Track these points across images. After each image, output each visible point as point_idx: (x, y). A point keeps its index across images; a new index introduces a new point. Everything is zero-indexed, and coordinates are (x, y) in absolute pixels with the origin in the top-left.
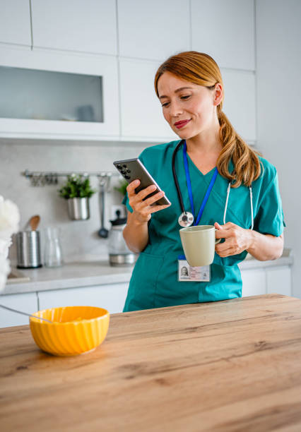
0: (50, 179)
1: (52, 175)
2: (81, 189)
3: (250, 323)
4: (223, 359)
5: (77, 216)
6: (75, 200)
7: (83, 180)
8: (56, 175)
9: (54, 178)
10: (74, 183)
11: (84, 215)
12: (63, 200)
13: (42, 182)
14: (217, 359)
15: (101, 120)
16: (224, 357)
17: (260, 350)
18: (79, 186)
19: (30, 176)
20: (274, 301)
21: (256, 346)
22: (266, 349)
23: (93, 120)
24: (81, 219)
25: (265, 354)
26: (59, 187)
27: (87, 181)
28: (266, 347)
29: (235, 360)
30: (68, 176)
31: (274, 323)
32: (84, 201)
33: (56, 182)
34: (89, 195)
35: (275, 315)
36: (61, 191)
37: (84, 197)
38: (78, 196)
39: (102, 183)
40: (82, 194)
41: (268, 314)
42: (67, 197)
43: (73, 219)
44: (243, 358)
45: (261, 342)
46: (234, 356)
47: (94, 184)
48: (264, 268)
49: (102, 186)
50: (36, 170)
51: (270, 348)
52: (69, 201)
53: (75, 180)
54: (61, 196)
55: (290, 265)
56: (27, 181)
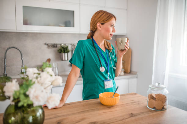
0: (54, 46)
1: (55, 44)
2: (65, 50)
3: (127, 106)
4: (121, 120)
5: (64, 59)
6: (63, 54)
7: (66, 46)
8: (56, 44)
9: (56, 45)
10: (63, 48)
11: (66, 59)
12: (59, 53)
13: (51, 47)
14: (119, 120)
15: (74, 26)
16: (121, 119)
17: (131, 117)
18: (65, 49)
19: (47, 45)
20: (134, 96)
21: (130, 115)
22: (133, 116)
23: (70, 26)
24: (65, 60)
25: (133, 118)
26: (57, 49)
27: (67, 47)
28: (133, 115)
29: (124, 120)
30: (61, 45)
31: (135, 105)
32: (66, 54)
33: (56, 47)
34: (68, 52)
35: (135, 102)
36: (58, 50)
37: (66, 53)
38: (65, 52)
39: (72, 47)
40: (66, 52)
41: (132, 102)
42: (60, 53)
43: (62, 60)
44: (126, 120)
45: (131, 114)
46: (124, 119)
47: (70, 48)
48: (128, 79)
49: (72, 48)
50: (49, 43)
51: (134, 116)
52: (61, 54)
53: (63, 46)
54: (58, 52)
55: (137, 77)
56: (46, 46)
